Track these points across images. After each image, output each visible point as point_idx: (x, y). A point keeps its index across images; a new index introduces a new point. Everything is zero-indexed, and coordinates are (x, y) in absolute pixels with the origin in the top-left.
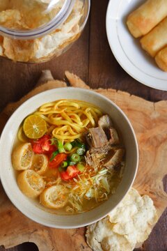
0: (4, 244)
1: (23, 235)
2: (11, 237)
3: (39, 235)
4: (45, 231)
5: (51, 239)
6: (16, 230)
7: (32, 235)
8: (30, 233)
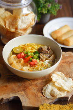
0: (3, 97)
1: (12, 93)
2: (6, 94)
3: (20, 93)
4: (23, 91)
5: (26, 94)
6: (9, 92)
7: (17, 93)
8: (16, 93)
